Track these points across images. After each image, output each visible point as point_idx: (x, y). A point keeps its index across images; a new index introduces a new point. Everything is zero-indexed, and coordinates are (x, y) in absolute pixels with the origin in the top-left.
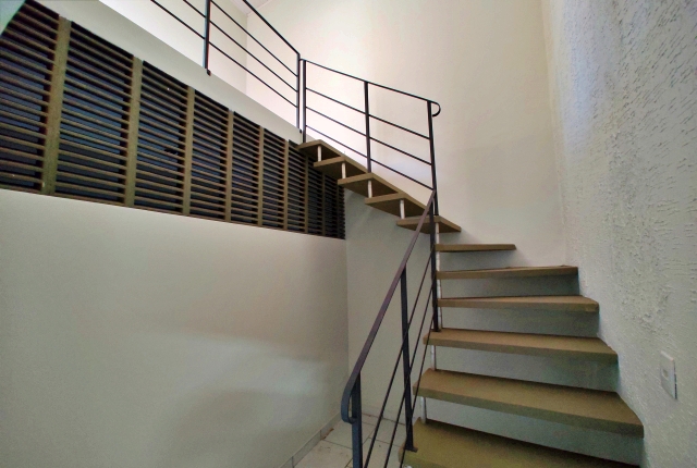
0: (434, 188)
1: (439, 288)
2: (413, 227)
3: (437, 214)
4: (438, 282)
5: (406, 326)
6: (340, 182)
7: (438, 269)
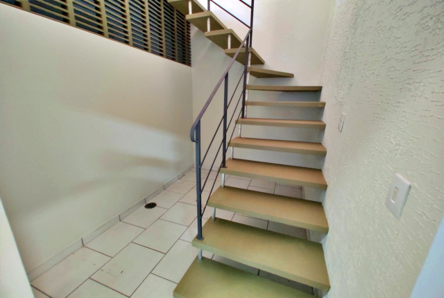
0: (251, 27)
1: (247, 95)
2: (231, 55)
3: (251, 46)
4: (247, 91)
5: (226, 107)
6: (188, 17)
7: (247, 83)
